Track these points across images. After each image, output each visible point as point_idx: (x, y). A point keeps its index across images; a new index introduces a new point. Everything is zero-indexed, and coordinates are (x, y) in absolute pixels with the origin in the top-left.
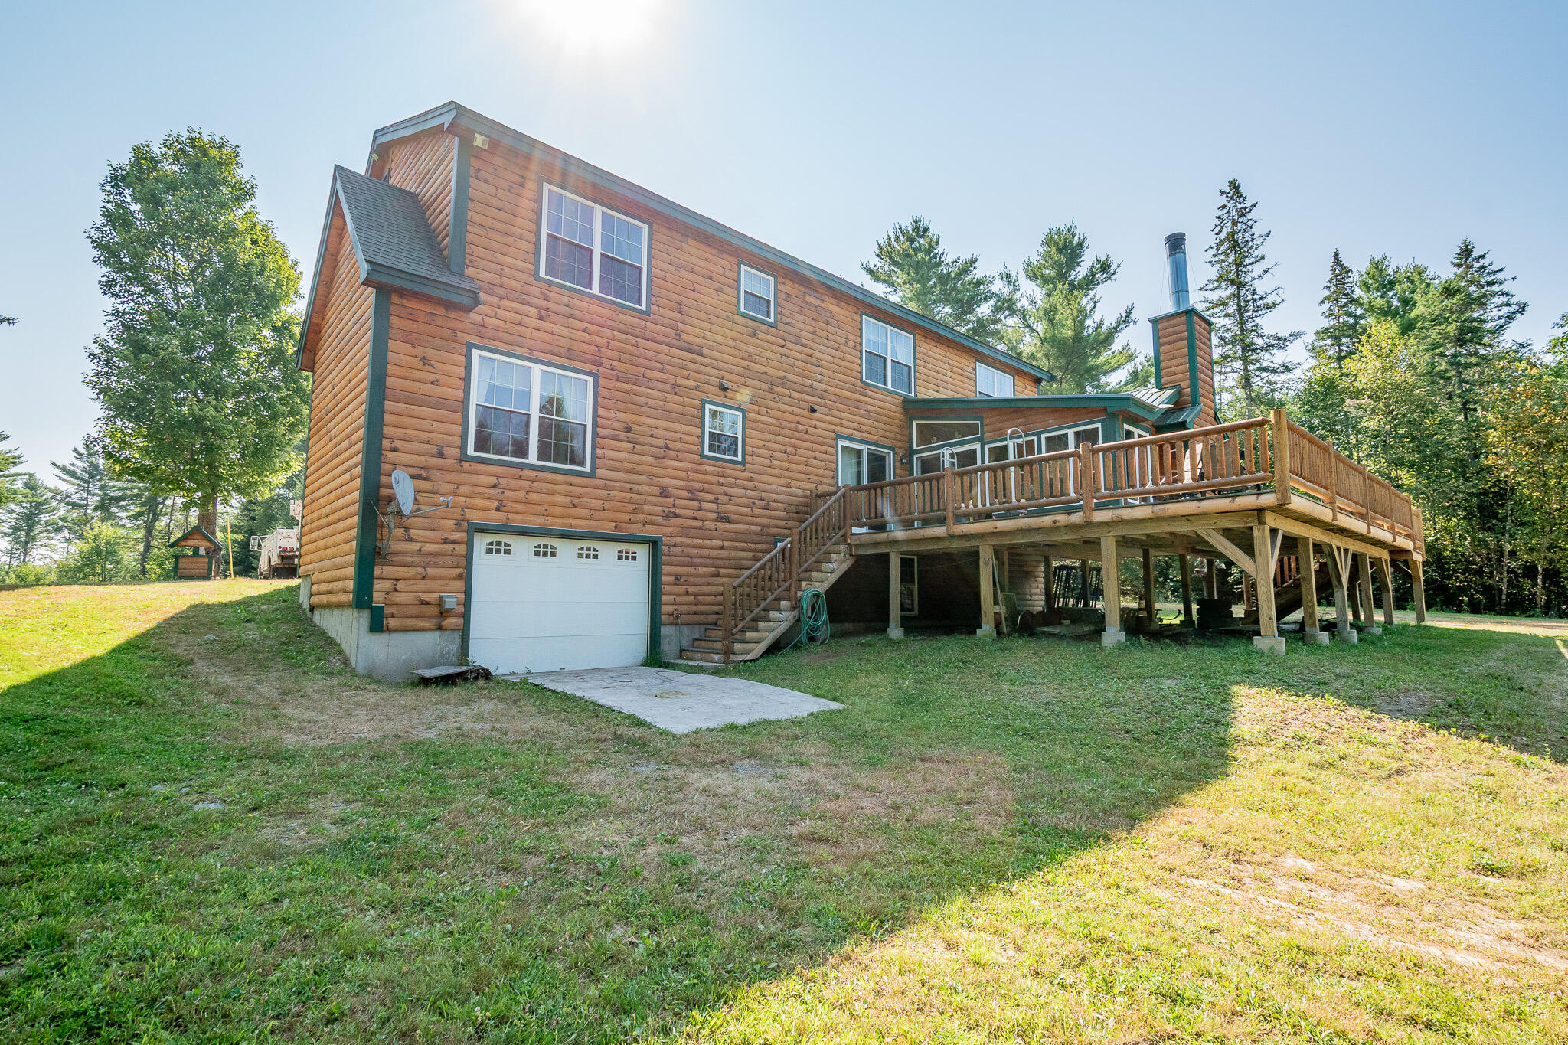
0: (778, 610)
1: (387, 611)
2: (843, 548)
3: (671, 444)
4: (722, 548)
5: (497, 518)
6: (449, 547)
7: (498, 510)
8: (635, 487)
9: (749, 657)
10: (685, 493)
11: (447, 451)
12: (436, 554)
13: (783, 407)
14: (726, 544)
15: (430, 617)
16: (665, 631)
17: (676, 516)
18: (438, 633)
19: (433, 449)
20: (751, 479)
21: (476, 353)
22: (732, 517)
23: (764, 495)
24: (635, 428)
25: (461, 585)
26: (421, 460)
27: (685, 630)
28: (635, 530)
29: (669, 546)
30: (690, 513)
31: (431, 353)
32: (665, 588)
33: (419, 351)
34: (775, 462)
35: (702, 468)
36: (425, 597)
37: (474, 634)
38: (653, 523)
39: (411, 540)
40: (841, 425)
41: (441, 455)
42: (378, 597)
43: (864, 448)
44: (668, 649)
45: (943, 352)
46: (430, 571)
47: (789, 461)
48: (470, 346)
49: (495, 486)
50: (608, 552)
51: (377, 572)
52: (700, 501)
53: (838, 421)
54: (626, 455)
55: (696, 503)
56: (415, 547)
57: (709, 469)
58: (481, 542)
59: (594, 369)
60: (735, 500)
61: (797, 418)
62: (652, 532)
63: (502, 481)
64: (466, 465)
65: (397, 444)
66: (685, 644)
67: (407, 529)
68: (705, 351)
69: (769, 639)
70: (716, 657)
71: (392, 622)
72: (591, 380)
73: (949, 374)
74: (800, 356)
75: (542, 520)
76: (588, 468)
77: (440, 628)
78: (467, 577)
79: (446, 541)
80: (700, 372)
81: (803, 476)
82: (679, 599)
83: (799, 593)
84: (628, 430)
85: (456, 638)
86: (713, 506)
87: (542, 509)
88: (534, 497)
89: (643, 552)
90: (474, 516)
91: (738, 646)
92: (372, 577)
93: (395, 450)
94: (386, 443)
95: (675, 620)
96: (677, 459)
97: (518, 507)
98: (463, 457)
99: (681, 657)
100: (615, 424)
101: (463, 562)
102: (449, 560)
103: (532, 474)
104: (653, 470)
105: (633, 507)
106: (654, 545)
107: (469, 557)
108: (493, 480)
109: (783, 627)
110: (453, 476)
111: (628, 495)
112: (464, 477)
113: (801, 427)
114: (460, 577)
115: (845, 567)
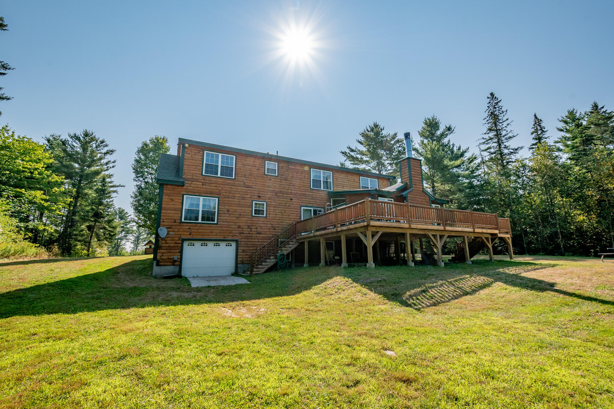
0: (270, 259)
1: (160, 261)
2: (294, 240)
3: (242, 214)
4: (258, 242)
5: (190, 237)
6: (176, 245)
7: (190, 235)
8: (229, 226)
9: (259, 273)
10: (246, 227)
11: (176, 221)
12: (173, 247)
13: (280, 199)
14: (260, 240)
15: (171, 262)
16: (239, 265)
17: (243, 233)
18: (173, 266)
19: (173, 221)
20: (269, 221)
21: (185, 196)
22: (262, 233)
23: (273, 226)
24: (230, 210)
25: (179, 254)
26: (170, 224)
27: (246, 265)
28: (230, 238)
29: (241, 242)
30: (248, 232)
31: (173, 198)
32: (239, 254)
33: (170, 198)
34: (277, 216)
35: (252, 219)
36: (170, 257)
37: (183, 266)
38: (235, 236)
39: (167, 243)
40: (302, 203)
41: (175, 222)
42: (158, 257)
43: (312, 209)
44: (240, 271)
45: (345, 175)
46: (172, 251)
47: (283, 215)
48: (183, 195)
49: (189, 229)
50: (223, 244)
51: (158, 251)
52: (251, 229)
53: (301, 201)
54: (228, 218)
55: (249, 229)
56: (167, 245)
57: (254, 219)
58: (186, 244)
59: (218, 196)
60: (263, 228)
61: (285, 202)
62: (236, 238)
63: (191, 227)
64: (181, 224)
65: (164, 220)
66: (246, 269)
67: (166, 241)
68: (253, 187)
69: (266, 268)
70: (249, 273)
71: (161, 264)
72: (217, 199)
73: (347, 182)
74: (287, 184)
75: (202, 236)
76: (216, 222)
77: (173, 265)
78: (181, 252)
79: (176, 243)
80: (252, 193)
81: (288, 219)
82: (244, 257)
83: (277, 254)
84: (228, 211)
85: (178, 267)
86: (256, 230)
87: (202, 234)
88: (200, 231)
89: (234, 244)
90: (183, 237)
91: (255, 270)
92: (157, 253)
93: (164, 222)
94: (161, 220)
95: (242, 263)
96: (243, 217)
97: (195, 234)
98: (181, 222)
99: (244, 273)
100: (224, 210)
101: (180, 248)
102: (176, 248)
103: (199, 225)
104: (236, 221)
105: (229, 232)
106: (237, 241)
107: (182, 247)
108: (189, 227)
109: (272, 264)
110: (178, 227)
111: (227, 229)
112: (182, 227)
113: (287, 205)
114: (179, 252)
115: (295, 246)
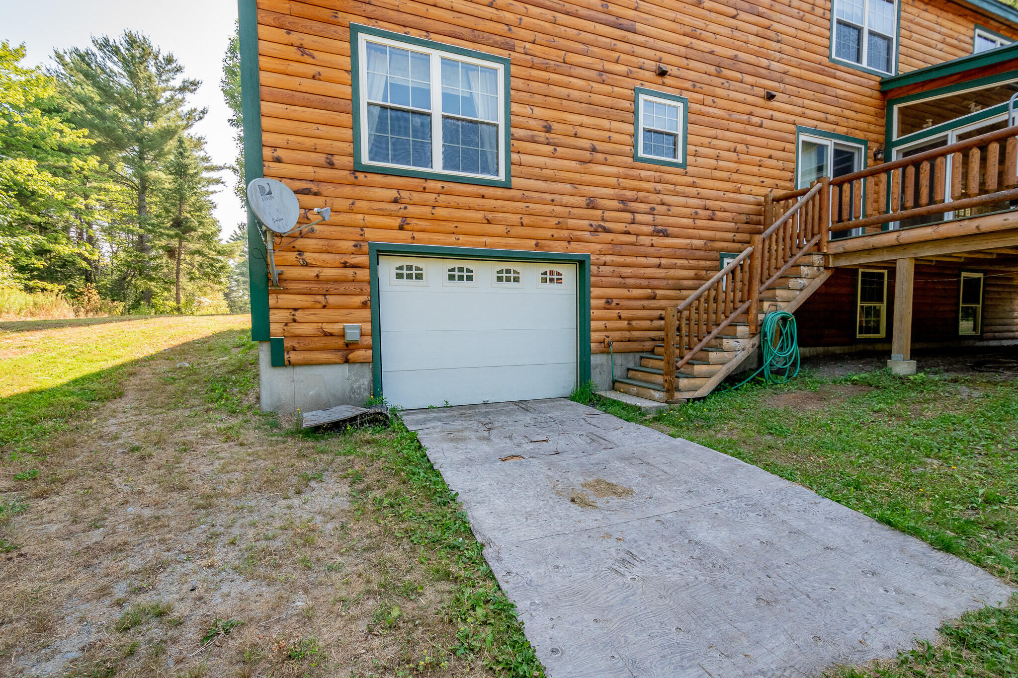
0: (734, 337)
1: (288, 344)
2: (817, 259)
3: (599, 146)
4: (659, 266)
5: (402, 238)
6: (349, 272)
7: (401, 228)
8: (557, 198)
9: (697, 394)
10: (615, 204)
11: (337, 160)
12: (336, 281)
13: (733, 95)
14: (664, 261)
15: (336, 350)
16: (595, 360)
17: (606, 230)
18: (346, 367)
19: (321, 158)
20: (693, 185)
21: (362, 38)
22: (670, 230)
23: (709, 203)
24: (555, 126)
25: (366, 313)
26: (309, 171)
27: (619, 359)
28: (559, 248)
29: (598, 265)
30: (621, 227)
31: (308, 40)
32: (595, 313)
33: (295, 37)
34: (721, 163)
35: (635, 172)
36: (328, 328)
37: (388, 365)
38: (579, 240)
39: (306, 265)
40: (803, 115)
41: (331, 165)
42: (276, 329)
43: (830, 144)
44: (599, 380)
45: (933, 17)
46: (332, 299)
47: (739, 162)
48: (354, 30)
49: (396, 201)
50: (530, 273)
51: (272, 301)
52: (633, 212)
53: (799, 110)
54: (547, 160)
55: (628, 216)
56: (311, 273)
57: (644, 173)
58: (388, 267)
59: (505, 54)
60: (674, 210)
61: (749, 108)
62: (578, 249)
63: (404, 194)
64: (361, 176)
65: (280, 153)
66: (618, 373)
67: (301, 252)
68: (639, 27)
69: (722, 372)
70: (657, 395)
71: (294, 356)
72: (500, 67)
73: (940, 46)
74: (755, 29)
75: (452, 239)
76: (502, 177)
77: (347, 361)
78: (373, 305)
79: (345, 265)
80: (633, 54)
81: (756, 180)
82: (610, 325)
83: (761, 317)
84: (548, 129)
85: (367, 371)
86: (649, 218)
87: (450, 226)
88: (441, 212)
89: (569, 273)
90: (374, 236)
91: (683, 382)
92: (268, 308)
93: (278, 160)
94: (267, 152)
95: (606, 348)
96: (605, 163)
97: (423, 224)
98: (358, 168)
99: (613, 388)
100: (532, 123)
101: (367, 288)
102: (351, 287)
103: (437, 185)
104: (577, 176)
105: (554, 221)
106: (582, 264)
107: (374, 282)
108: (393, 194)
109: (741, 356)
110: (348, 190)
111: (549, 208)
112: (359, 191)
113: (754, 120)
114: (364, 305)
115: (818, 283)
